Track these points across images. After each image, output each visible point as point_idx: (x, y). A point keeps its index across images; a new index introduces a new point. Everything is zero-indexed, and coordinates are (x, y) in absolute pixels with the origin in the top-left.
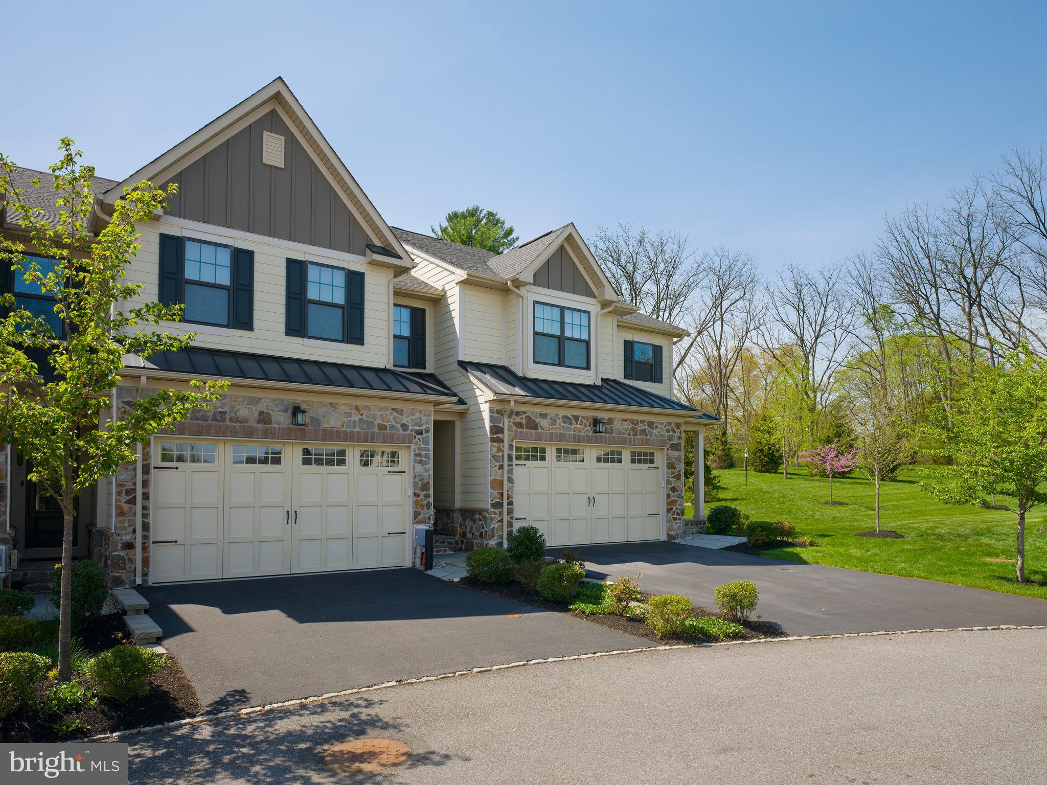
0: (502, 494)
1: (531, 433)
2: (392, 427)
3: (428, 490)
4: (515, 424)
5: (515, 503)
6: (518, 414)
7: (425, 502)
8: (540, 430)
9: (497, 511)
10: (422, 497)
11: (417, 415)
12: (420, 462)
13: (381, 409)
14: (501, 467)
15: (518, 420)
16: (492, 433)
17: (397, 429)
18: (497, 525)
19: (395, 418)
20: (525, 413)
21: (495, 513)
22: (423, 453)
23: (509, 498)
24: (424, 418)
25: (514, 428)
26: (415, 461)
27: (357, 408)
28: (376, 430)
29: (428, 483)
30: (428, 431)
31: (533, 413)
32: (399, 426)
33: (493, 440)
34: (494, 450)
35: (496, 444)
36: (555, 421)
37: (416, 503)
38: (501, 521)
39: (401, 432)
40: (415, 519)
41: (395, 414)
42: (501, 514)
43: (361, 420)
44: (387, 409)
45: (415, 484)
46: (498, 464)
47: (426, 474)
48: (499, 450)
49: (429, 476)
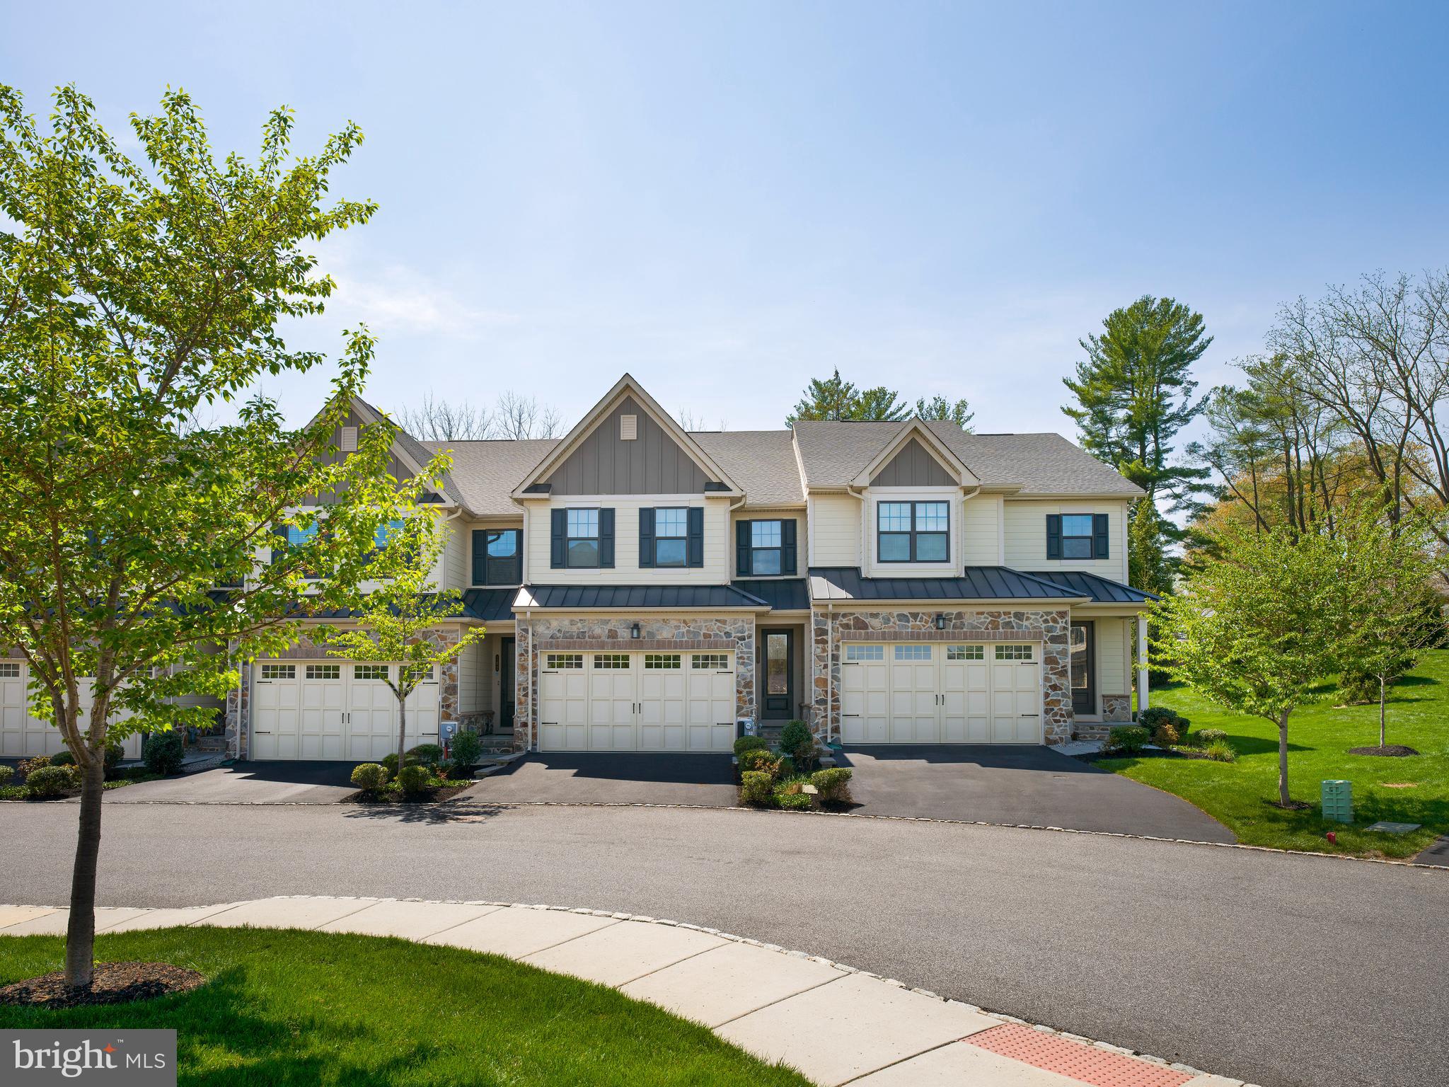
0: (826, 692)
1: (860, 634)
2: (716, 635)
3: (751, 687)
4: (841, 625)
5: (841, 699)
6: (844, 616)
7: (747, 698)
8: (871, 630)
9: (822, 707)
10: (744, 694)
11: (740, 624)
12: (743, 664)
13: (706, 621)
14: (826, 667)
15: (845, 621)
16: (817, 635)
17: (721, 637)
18: (821, 720)
19: (718, 628)
20: (852, 614)
21: (820, 709)
22: (745, 656)
23: (833, 694)
24: (746, 626)
25: (840, 629)
26: (738, 663)
27: (685, 622)
28: (701, 638)
29: (751, 682)
30: (750, 637)
31: (861, 614)
32: (722, 634)
33: (817, 642)
34: (819, 651)
35: (820, 646)
36: (889, 620)
37: (739, 699)
38: (826, 717)
39: (725, 639)
40: (737, 712)
41: (719, 624)
42: (826, 710)
43: (688, 632)
44: (712, 621)
45: (738, 683)
46: (823, 664)
47: (749, 674)
48: (824, 650)
49: (752, 676)
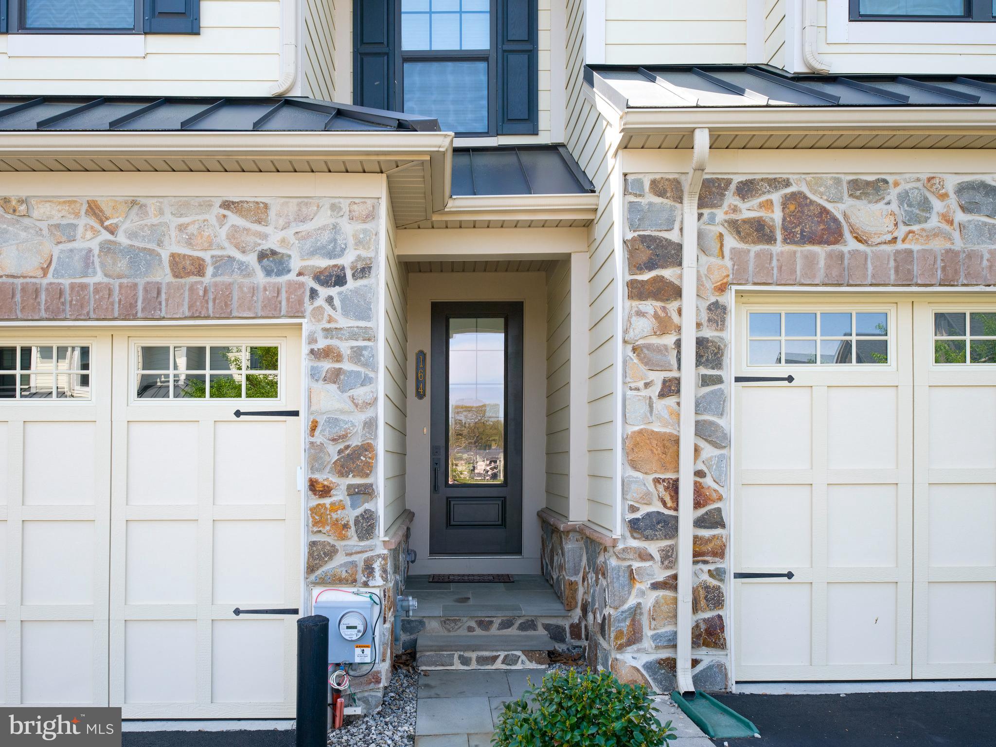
0: (674, 487)
1: (810, 261)
2: (224, 263)
3: (367, 469)
4: (735, 226)
5: (730, 516)
6: (747, 189)
7: (351, 514)
8: (851, 244)
9: (654, 548)
10: (339, 495)
11: (324, 218)
12: (335, 377)
13: (183, 206)
14: (671, 388)
15: (749, 210)
16: (635, 266)
17: (243, 268)
18: (654, 596)
19: (234, 235)
20: (775, 183)
21: (645, 556)
22: (345, 347)
23: (700, 498)
24: (349, 229)
25: (731, 242)
26: (314, 374)
27: (94, 209)
28: (164, 276)
29: (367, 448)
30: (364, 271)
31: (817, 181)
32: (251, 259)
33: (637, 291)
34: (643, 327)
35: (650, 306)
36: (925, 205)
37: (318, 517)
38: (671, 584)
39: (260, 278)
40: (311, 569)
41: (234, 219)
42: (669, 557)
43: (107, 248)
44: (205, 205)
45: (315, 454)
46: (658, 378)
47: (359, 418)
48: (664, 325)
49: (370, 425)
